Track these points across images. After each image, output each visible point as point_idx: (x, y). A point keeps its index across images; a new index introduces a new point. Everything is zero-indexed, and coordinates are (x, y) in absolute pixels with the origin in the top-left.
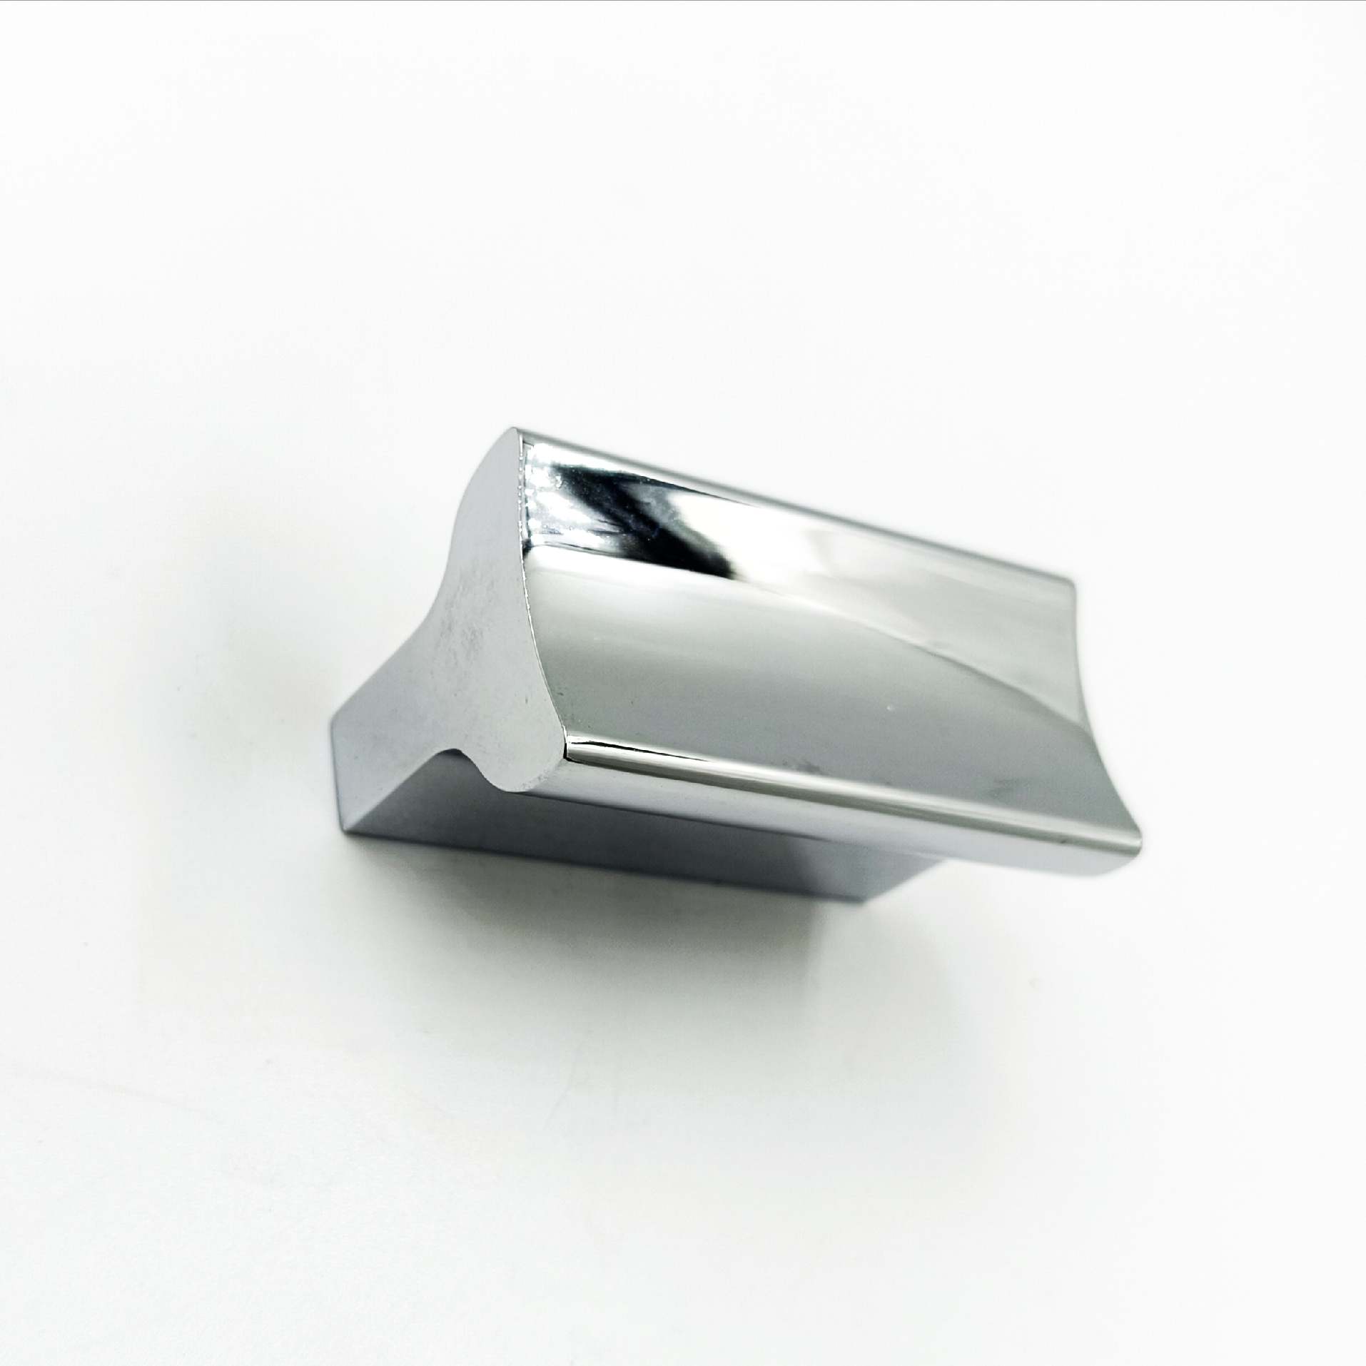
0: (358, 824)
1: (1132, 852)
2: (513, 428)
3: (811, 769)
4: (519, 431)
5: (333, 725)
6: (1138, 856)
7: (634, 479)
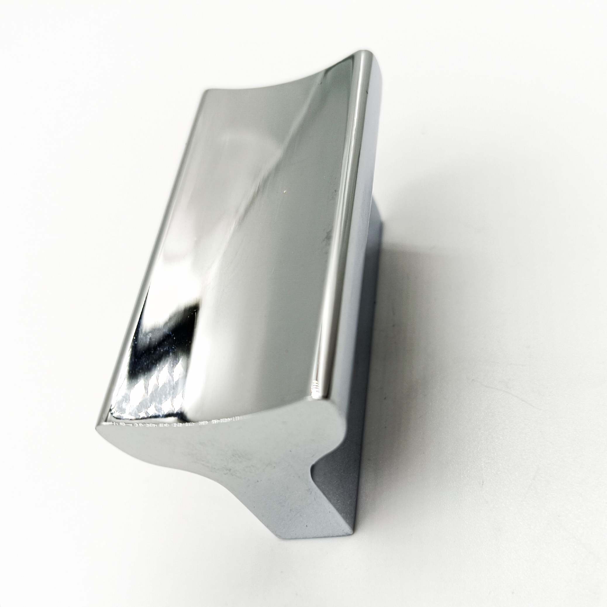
0: (349, 524)
1: (370, 56)
2: (96, 428)
3: (329, 237)
4: (99, 424)
5: (285, 539)
6: (373, 53)
7: (135, 347)
